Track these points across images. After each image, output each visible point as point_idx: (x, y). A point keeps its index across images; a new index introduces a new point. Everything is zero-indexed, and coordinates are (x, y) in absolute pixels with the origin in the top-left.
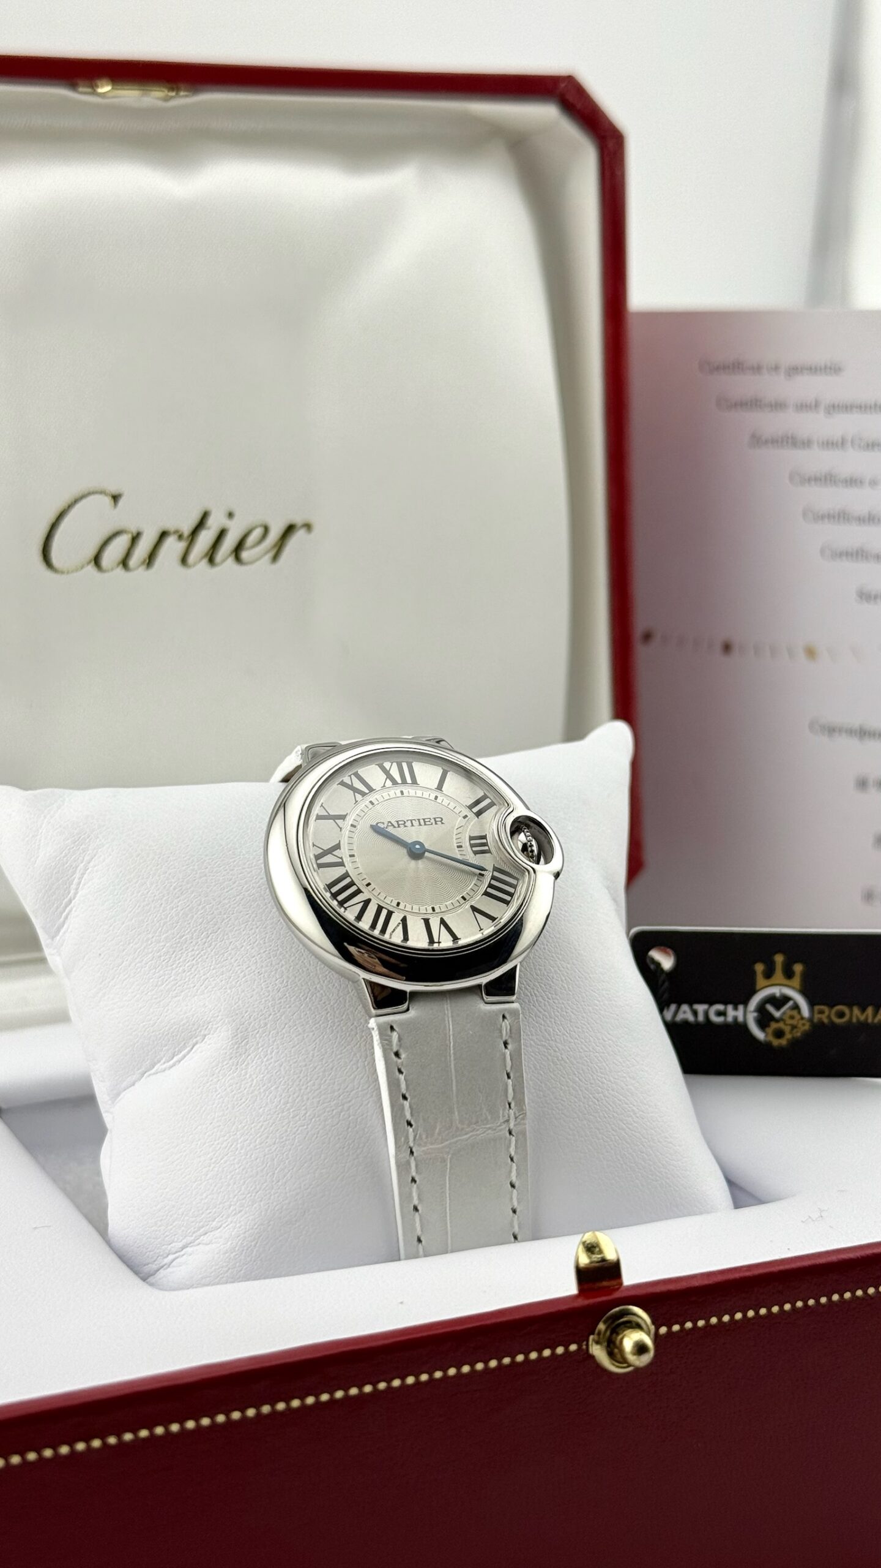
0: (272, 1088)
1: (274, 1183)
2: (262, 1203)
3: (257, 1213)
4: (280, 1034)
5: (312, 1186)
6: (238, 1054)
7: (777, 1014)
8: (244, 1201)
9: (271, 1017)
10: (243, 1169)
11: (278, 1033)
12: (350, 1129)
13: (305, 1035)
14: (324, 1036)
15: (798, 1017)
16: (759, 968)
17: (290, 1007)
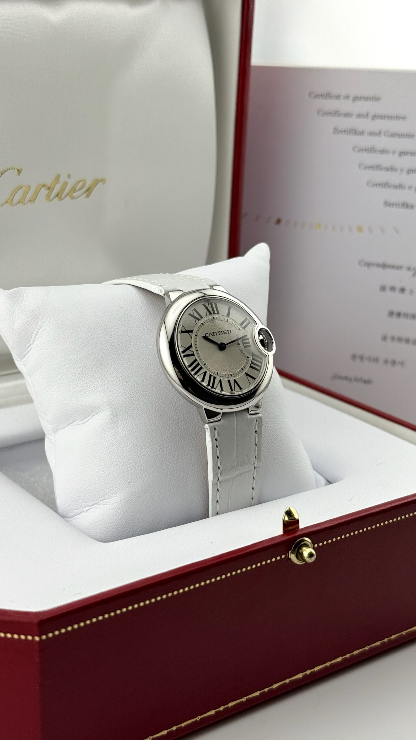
2: (127, 489)
3: (125, 493)
5: (148, 482)
6: (114, 423)
10: (119, 474)
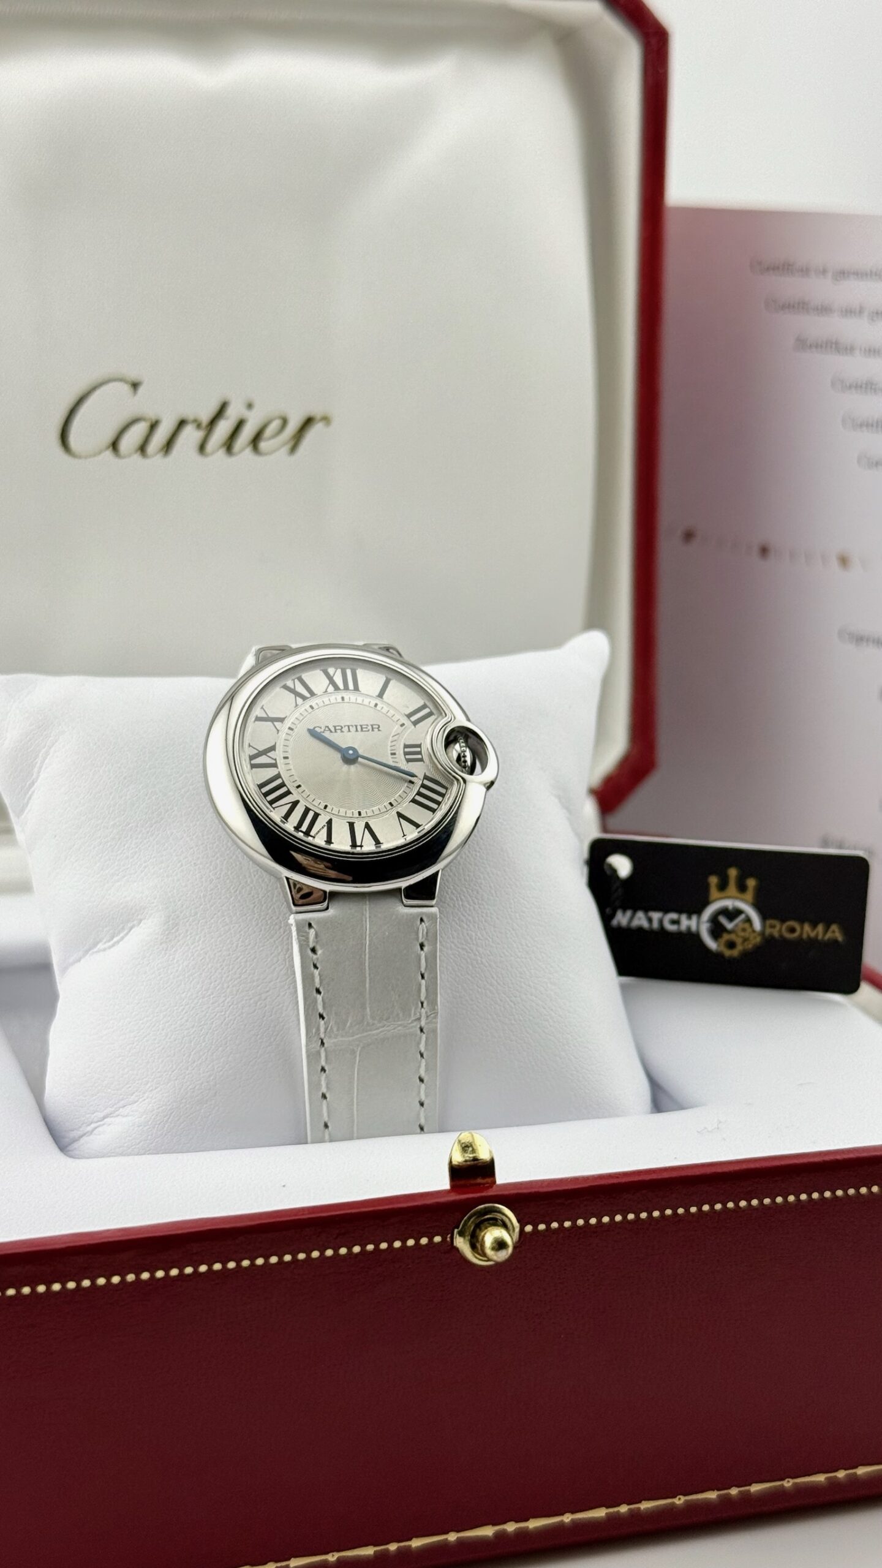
0: (196, 975)
1: (189, 1064)
2: (176, 1082)
3: (171, 1091)
4: (208, 923)
5: (224, 1070)
6: (168, 940)
7: (730, 926)
8: (160, 1079)
9: (202, 907)
10: (163, 1049)
11: (206, 922)
12: (265, 1018)
13: (232, 926)
14: (248, 929)
15: (749, 930)
16: (713, 880)
17: (220, 898)
